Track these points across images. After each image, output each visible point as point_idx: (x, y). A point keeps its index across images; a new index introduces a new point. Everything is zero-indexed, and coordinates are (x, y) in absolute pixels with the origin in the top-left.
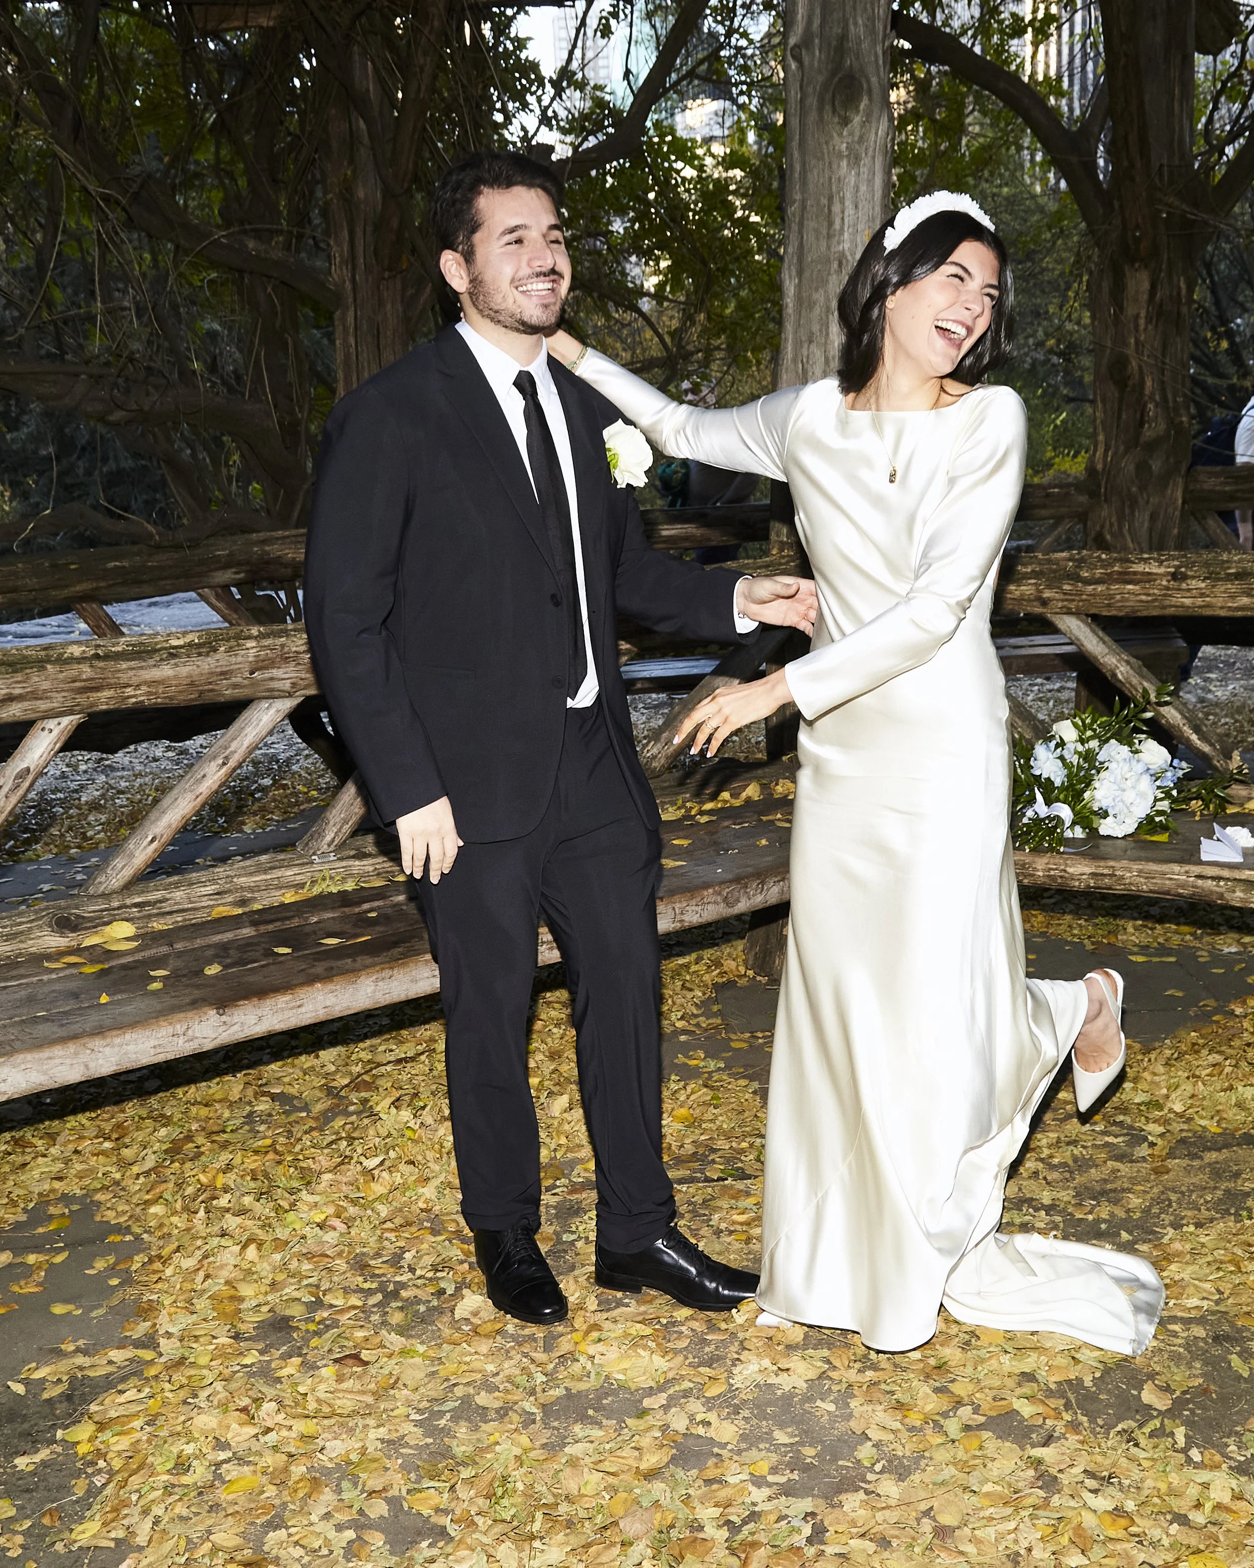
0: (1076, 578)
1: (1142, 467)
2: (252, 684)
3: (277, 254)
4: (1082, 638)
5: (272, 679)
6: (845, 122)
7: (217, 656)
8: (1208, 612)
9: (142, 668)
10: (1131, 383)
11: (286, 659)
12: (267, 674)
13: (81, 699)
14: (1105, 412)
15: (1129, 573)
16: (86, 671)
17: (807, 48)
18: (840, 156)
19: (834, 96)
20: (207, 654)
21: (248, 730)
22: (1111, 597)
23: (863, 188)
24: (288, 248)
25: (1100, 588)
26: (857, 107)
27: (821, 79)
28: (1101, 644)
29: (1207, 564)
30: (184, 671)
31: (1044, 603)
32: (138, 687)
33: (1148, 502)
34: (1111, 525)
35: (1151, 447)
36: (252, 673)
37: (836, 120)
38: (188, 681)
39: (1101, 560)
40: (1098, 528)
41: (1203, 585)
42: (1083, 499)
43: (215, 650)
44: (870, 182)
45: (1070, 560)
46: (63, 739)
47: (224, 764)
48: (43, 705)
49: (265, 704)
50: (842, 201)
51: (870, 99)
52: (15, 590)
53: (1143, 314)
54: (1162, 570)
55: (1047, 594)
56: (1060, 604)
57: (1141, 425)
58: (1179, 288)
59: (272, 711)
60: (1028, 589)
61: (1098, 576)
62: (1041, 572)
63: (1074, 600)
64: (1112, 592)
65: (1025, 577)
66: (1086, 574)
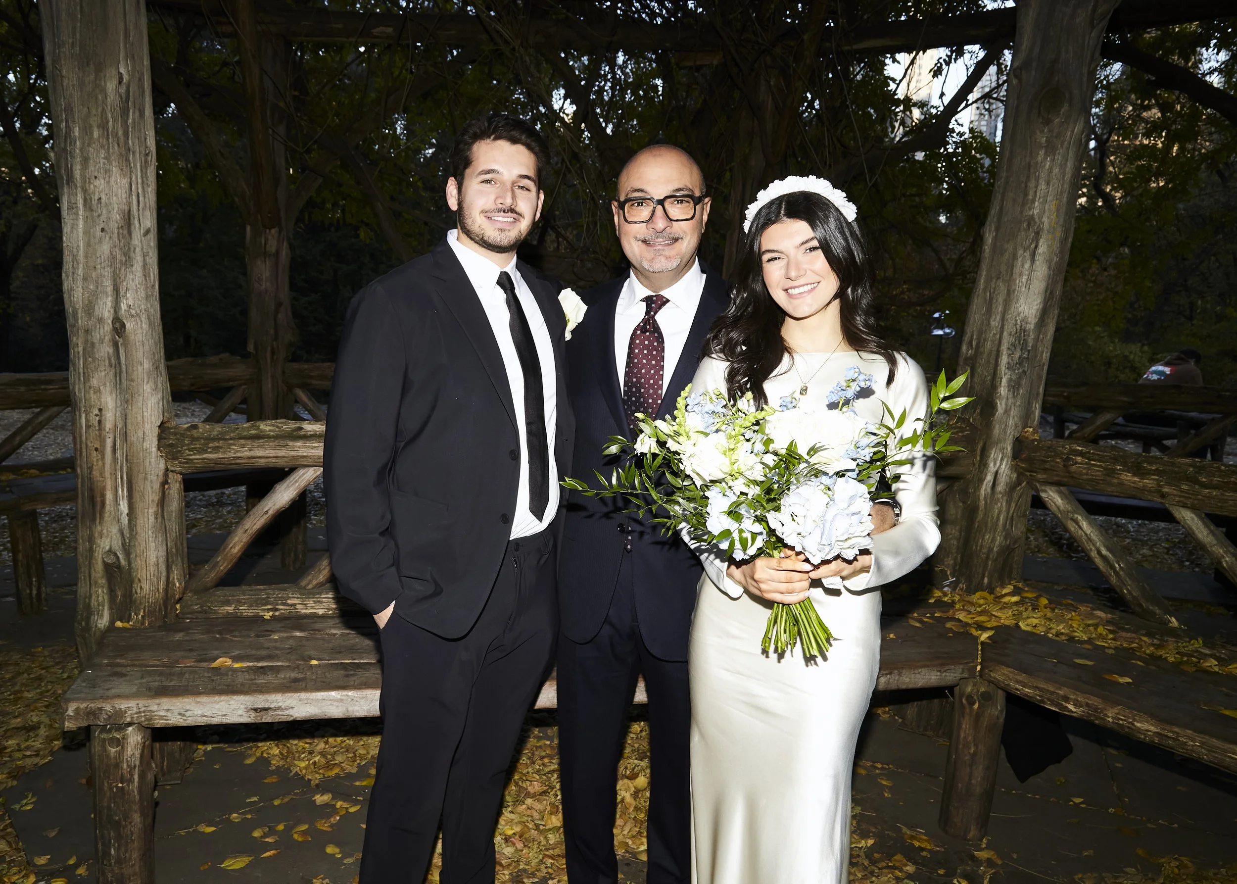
0: (1194, 481)
4: (1194, 528)
6: (1048, 122)
17: (1026, 69)
18: (1040, 146)
19: (1041, 103)
22: (1225, 501)
23: (1056, 170)
25: (1215, 492)
26: (1059, 111)
27: (1035, 91)
28: (1211, 536)
31: (1163, 496)
37: (1041, 120)
44: (1063, 166)
45: (1191, 466)
50: (1038, 179)
51: (1071, 106)
55: (1166, 490)
56: (1177, 499)
60: (1149, 482)
61: (1215, 482)
62: (1164, 471)
63: (1190, 498)
64: (1225, 498)
65: (1150, 473)
66: (1204, 480)
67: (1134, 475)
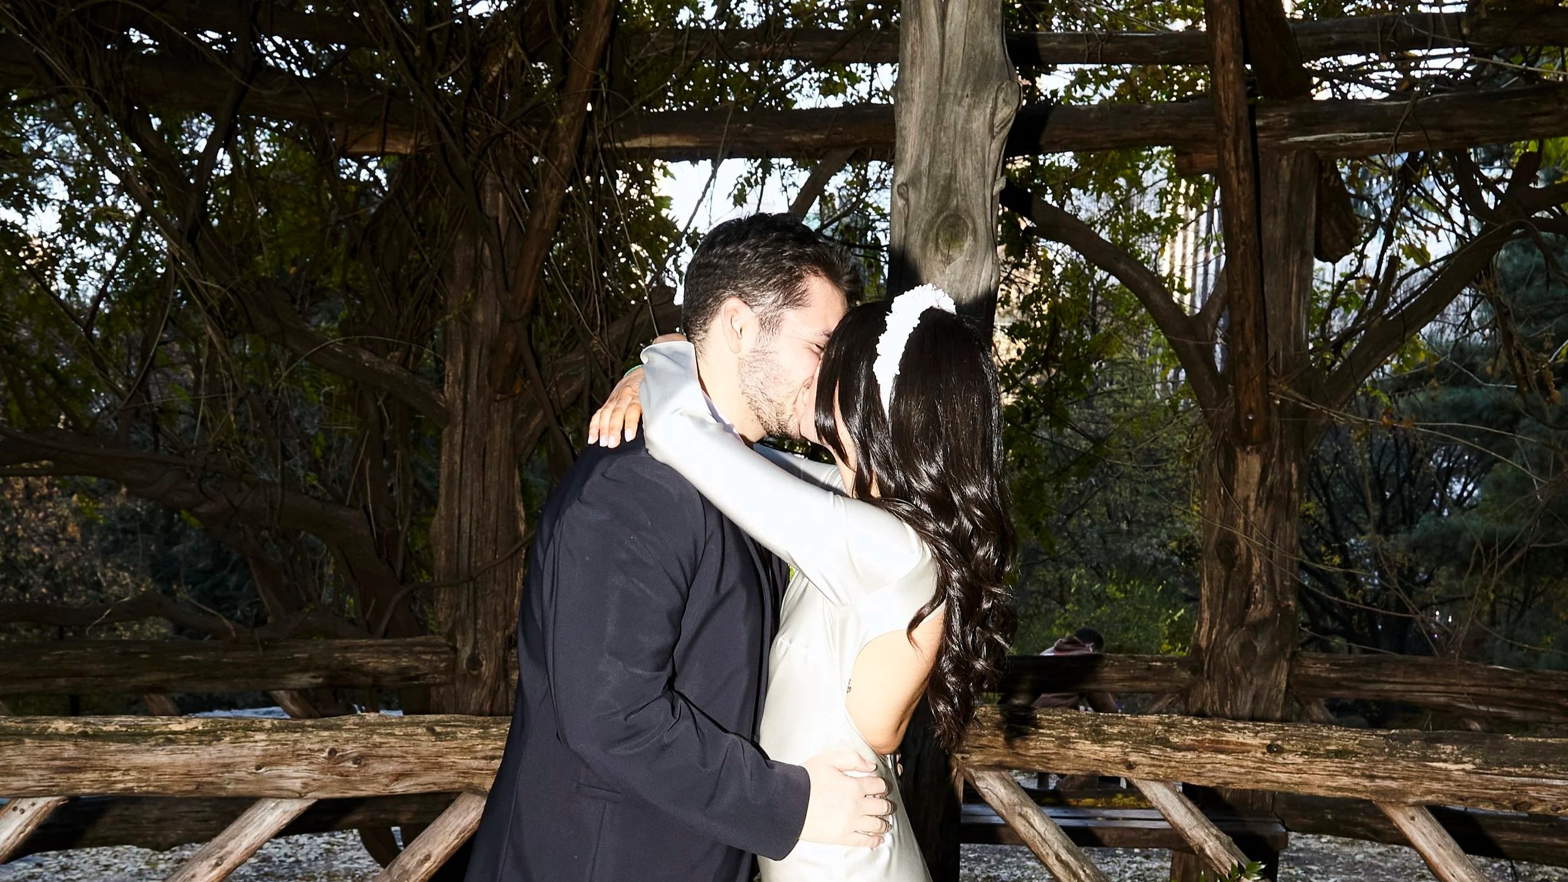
0: (1165, 743)
1: (1247, 647)
2: (258, 781)
3: (391, 368)
4: (1170, 808)
5: (280, 777)
6: (948, 260)
7: (221, 747)
8: (1305, 790)
9: (133, 752)
10: (1239, 562)
11: (298, 756)
12: (275, 771)
13: (60, 779)
14: (1211, 590)
15: (1221, 742)
16: (69, 750)
17: (914, 185)
19: (938, 234)
20: (210, 744)
21: (248, 830)
22: (1202, 765)
24: (404, 363)
25: (1190, 755)
26: (961, 246)
27: (927, 217)
28: (1189, 815)
29: (1305, 738)
30: (181, 759)
31: (1130, 766)
32: (127, 771)
33: (1251, 683)
34: (1213, 703)
35: (1257, 628)
36: (258, 768)
37: (939, 257)
38: (184, 770)
39: (1193, 727)
40: (1199, 705)
41: (1300, 760)
42: (1186, 675)
43: (219, 739)
45: (1159, 723)
46: (36, 821)
47: (217, 865)
48: (16, 783)
49: (271, 804)
51: (975, 240)
52: (80, 674)
53: (1253, 496)
54: (1257, 742)
55: (1133, 758)
56: (1147, 769)
57: (1248, 606)
58: (1290, 474)
59: (278, 812)
60: (1113, 750)
61: (1188, 742)
62: (1128, 734)
63: (1162, 766)
64: (1202, 761)
65: (1111, 737)
66: (1176, 740)
67: (1094, 742)
